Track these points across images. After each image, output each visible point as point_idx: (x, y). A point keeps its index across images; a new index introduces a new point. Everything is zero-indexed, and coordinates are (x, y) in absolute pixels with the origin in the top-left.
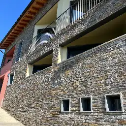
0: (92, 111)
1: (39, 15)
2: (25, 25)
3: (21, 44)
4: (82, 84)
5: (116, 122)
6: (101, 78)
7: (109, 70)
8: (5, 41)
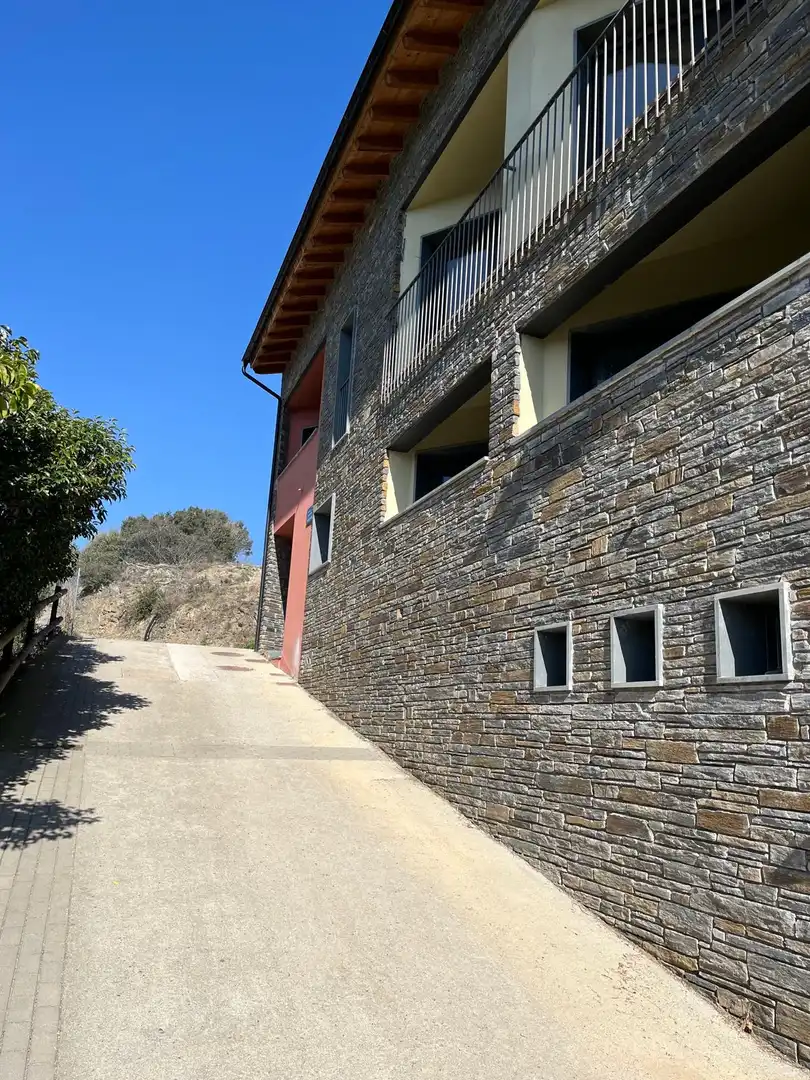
0: (661, 681)
1: (417, 148)
2: (358, 217)
3: (348, 332)
4: (623, 544)
5: (757, 727)
6: (703, 511)
7: (741, 459)
8: (271, 326)
